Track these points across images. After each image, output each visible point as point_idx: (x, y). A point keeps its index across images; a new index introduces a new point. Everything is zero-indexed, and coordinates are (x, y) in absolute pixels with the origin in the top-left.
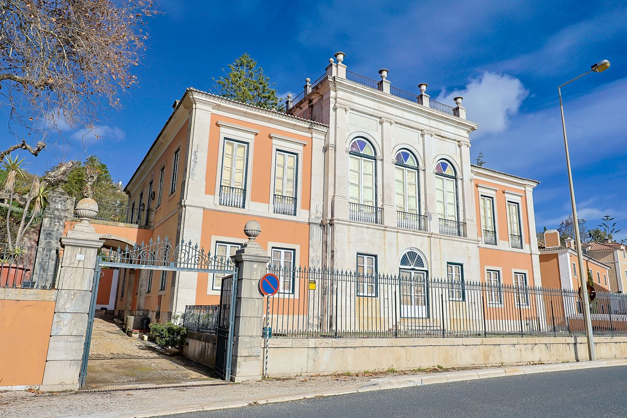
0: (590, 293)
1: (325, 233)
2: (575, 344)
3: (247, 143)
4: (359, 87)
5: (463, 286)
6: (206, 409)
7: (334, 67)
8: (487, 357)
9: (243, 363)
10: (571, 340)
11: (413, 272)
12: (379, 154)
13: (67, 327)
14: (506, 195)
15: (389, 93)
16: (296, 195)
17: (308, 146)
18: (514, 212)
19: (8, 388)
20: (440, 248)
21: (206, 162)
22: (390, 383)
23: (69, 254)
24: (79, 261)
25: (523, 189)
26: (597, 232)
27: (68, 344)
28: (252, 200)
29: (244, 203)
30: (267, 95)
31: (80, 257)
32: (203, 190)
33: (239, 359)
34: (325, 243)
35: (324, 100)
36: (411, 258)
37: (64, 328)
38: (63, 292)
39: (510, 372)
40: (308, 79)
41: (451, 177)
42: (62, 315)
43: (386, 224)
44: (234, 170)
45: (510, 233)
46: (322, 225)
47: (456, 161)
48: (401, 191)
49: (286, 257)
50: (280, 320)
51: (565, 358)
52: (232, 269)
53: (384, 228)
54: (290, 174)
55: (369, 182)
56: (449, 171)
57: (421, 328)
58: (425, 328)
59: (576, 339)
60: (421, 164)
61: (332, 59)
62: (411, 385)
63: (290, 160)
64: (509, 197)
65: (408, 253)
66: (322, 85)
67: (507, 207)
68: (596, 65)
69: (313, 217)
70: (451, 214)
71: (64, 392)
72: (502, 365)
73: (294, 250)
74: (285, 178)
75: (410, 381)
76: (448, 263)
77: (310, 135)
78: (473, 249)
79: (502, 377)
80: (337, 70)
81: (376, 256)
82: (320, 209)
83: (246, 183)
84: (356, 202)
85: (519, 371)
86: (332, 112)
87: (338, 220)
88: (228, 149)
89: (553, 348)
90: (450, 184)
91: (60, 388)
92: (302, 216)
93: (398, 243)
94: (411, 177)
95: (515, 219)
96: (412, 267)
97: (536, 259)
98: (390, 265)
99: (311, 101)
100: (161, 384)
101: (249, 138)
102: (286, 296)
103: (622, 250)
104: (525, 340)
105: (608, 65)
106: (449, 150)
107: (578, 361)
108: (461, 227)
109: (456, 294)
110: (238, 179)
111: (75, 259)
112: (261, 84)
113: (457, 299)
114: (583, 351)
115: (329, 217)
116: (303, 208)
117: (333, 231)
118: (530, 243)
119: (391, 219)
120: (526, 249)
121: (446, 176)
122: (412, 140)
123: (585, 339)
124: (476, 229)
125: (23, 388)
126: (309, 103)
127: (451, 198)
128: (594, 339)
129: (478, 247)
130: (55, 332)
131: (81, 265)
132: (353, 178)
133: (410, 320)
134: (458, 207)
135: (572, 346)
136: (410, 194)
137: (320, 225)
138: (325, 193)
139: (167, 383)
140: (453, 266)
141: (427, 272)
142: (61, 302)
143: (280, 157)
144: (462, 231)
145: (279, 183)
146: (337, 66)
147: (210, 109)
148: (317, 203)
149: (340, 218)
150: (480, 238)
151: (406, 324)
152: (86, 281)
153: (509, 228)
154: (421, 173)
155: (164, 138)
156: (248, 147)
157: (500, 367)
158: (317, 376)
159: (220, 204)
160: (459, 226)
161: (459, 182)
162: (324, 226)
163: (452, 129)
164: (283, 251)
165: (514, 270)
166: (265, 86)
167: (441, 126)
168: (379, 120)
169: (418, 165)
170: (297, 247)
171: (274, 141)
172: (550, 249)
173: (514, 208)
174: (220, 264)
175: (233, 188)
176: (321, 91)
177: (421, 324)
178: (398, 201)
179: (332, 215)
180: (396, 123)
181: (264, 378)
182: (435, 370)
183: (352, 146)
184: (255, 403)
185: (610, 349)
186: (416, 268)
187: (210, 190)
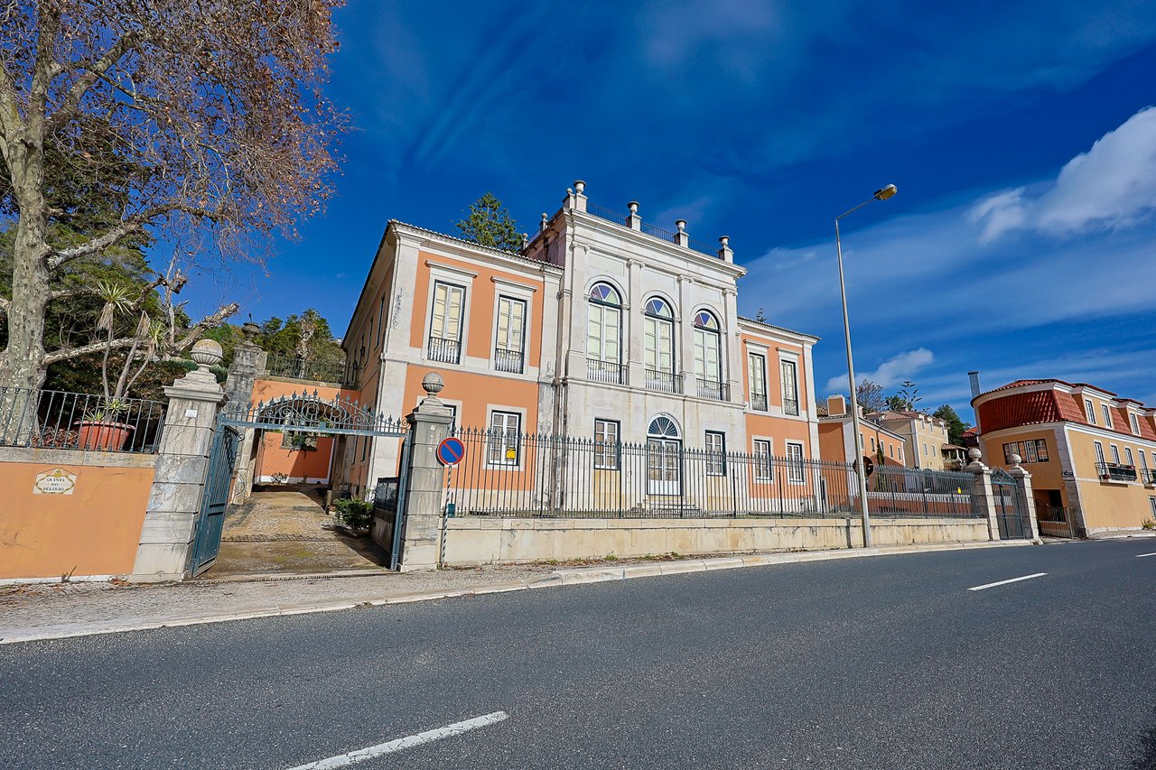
0: (866, 466)
1: (557, 395)
2: (848, 527)
3: (464, 287)
4: (602, 222)
5: (724, 458)
6: (286, 612)
7: (572, 199)
8: (736, 543)
9: (412, 548)
10: (843, 523)
11: (664, 442)
12: (625, 302)
13: (170, 502)
14: (780, 353)
15: (639, 230)
16: (523, 350)
17: (539, 292)
18: (789, 372)
19: (85, 578)
20: (697, 414)
21: (411, 309)
22: (576, 576)
23: (175, 409)
24: (190, 418)
25: (801, 346)
26: (895, 399)
27: (171, 523)
28: (468, 355)
29: (458, 358)
30: (513, 240)
31: (191, 413)
32: (408, 341)
33: (406, 544)
34: (557, 407)
35: (560, 237)
36: (662, 425)
37: (164, 503)
38: (165, 457)
39: (749, 562)
40: (545, 214)
41: (713, 331)
42: (162, 487)
43: (631, 385)
44: (447, 319)
45: (783, 397)
46: (555, 385)
47: (720, 313)
48: (652, 347)
49: (509, 422)
50: (501, 496)
51: (835, 544)
52: (404, 431)
53: (628, 390)
54: (517, 324)
55: (612, 334)
56: (711, 324)
57: (671, 507)
58: (675, 507)
59: (848, 521)
60: (676, 315)
61: (570, 190)
62: (608, 578)
63: (517, 309)
64: (783, 356)
65: (658, 419)
66: (558, 220)
67: (781, 367)
68: (880, 191)
69: (543, 375)
70: (711, 375)
71: (161, 583)
72: (754, 552)
73: (520, 414)
74: (510, 329)
75: (607, 574)
76: (707, 431)
77: (542, 279)
78: (738, 416)
79: (737, 569)
80: (576, 202)
81: (619, 422)
82: (553, 367)
83: (461, 335)
84: (597, 358)
85: (762, 561)
86: (568, 252)
87: (572, 379)
88: (440, 293)
89: (820, 532)
90: (711, 340)
91: (157, 579)
92: (531, 374)
93: (645, 407)
94: (664, 330)
95: (790, 381)
96: (663, 435)
97: (814, 428)
98: (635, 432)
99: (546, 240)
100: (303, 573)
101: (467, 281)
102: (510, 468)
103: (921, 419)
104: (785, 522)
105: (895, 190)
106: (712, 299)
107: (850, 547)
108: (724, 390)
109: (716, 468)
110: (452, 330)
111: (184, 415)
112: (507, 227)
113: (717, 474)
114: (857, 536)
115: (563, 375)
116: (531, 364)
117: (566, 392)
118: (807, 410)
119: (637, 378)
120: (803, 415)
121: (707, 329)
122: (667, 287)
123: (859, 522)
124: (742, 391)
125: (105, 578)
126: (545, 242)
127: (712, 356)
128: (871, 522)
129: (744, 413)
130: (153, 507)
131: (192, 423)
132: (593, 330)
133: (657, 498)
134: (720, 366)
135: (844, 530)
136: (663, 351)
137: (552, 385)
138: (559, 347)
139: (312, 573)
140: (713, 435)
141: (681, 441)
142: (163, 469)
143: (504, 305)
144: (724, 394)
145: (502, 335)
146: (575, 197)
147: (418, 245)
148: (548, 358)
149: (576, 377)
150: (747, 403)
151: (652, 502)
152: (199, 444)
153: (783, 392)
154: (677, 325)
155: (373, 283)
156: (465, 292)
157: (751, 554)
158: (512, 564)
159: (429, 358)
160: (721, 388)
161: (723, 337)
162: (556, 386)
163: (716, 275)
164: (506, 416)
165: (787, 441)
166: (510, 230)
167: (702, 270)
168: (626, 262)
169: (673, 316)
170: (523, 411)
171: (497, 285)
172: (833, 417)
173: (789, 369)
174: (387, 425)
175: (445, 340)
176: (557, 228)
177: (671, 503)
178: (648, 358)
179: (566, 374)
180: (647, 266)
181: (440, 567)
182: (667, 558)
183: (593, 292)
184: (366, 604)
185: (891, 533)
186: (668, 437)
187: (416, 342)
